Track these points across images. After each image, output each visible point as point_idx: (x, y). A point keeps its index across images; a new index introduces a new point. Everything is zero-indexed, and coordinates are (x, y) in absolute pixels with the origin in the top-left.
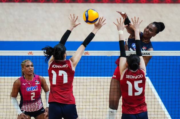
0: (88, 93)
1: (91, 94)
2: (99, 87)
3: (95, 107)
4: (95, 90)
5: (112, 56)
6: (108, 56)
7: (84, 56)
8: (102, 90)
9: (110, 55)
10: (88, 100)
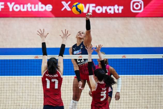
0: (125, 88)
1: (128, 88)
2: (133, 83)
3: (130, 98)
4: (131, 85)
5: (143, 59)
6: (140, 59)
7: (122, 59)
8: (136, 86)
9: (142, 58)
10: (125, 93)
